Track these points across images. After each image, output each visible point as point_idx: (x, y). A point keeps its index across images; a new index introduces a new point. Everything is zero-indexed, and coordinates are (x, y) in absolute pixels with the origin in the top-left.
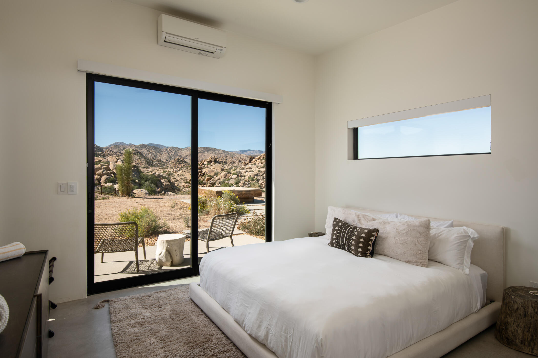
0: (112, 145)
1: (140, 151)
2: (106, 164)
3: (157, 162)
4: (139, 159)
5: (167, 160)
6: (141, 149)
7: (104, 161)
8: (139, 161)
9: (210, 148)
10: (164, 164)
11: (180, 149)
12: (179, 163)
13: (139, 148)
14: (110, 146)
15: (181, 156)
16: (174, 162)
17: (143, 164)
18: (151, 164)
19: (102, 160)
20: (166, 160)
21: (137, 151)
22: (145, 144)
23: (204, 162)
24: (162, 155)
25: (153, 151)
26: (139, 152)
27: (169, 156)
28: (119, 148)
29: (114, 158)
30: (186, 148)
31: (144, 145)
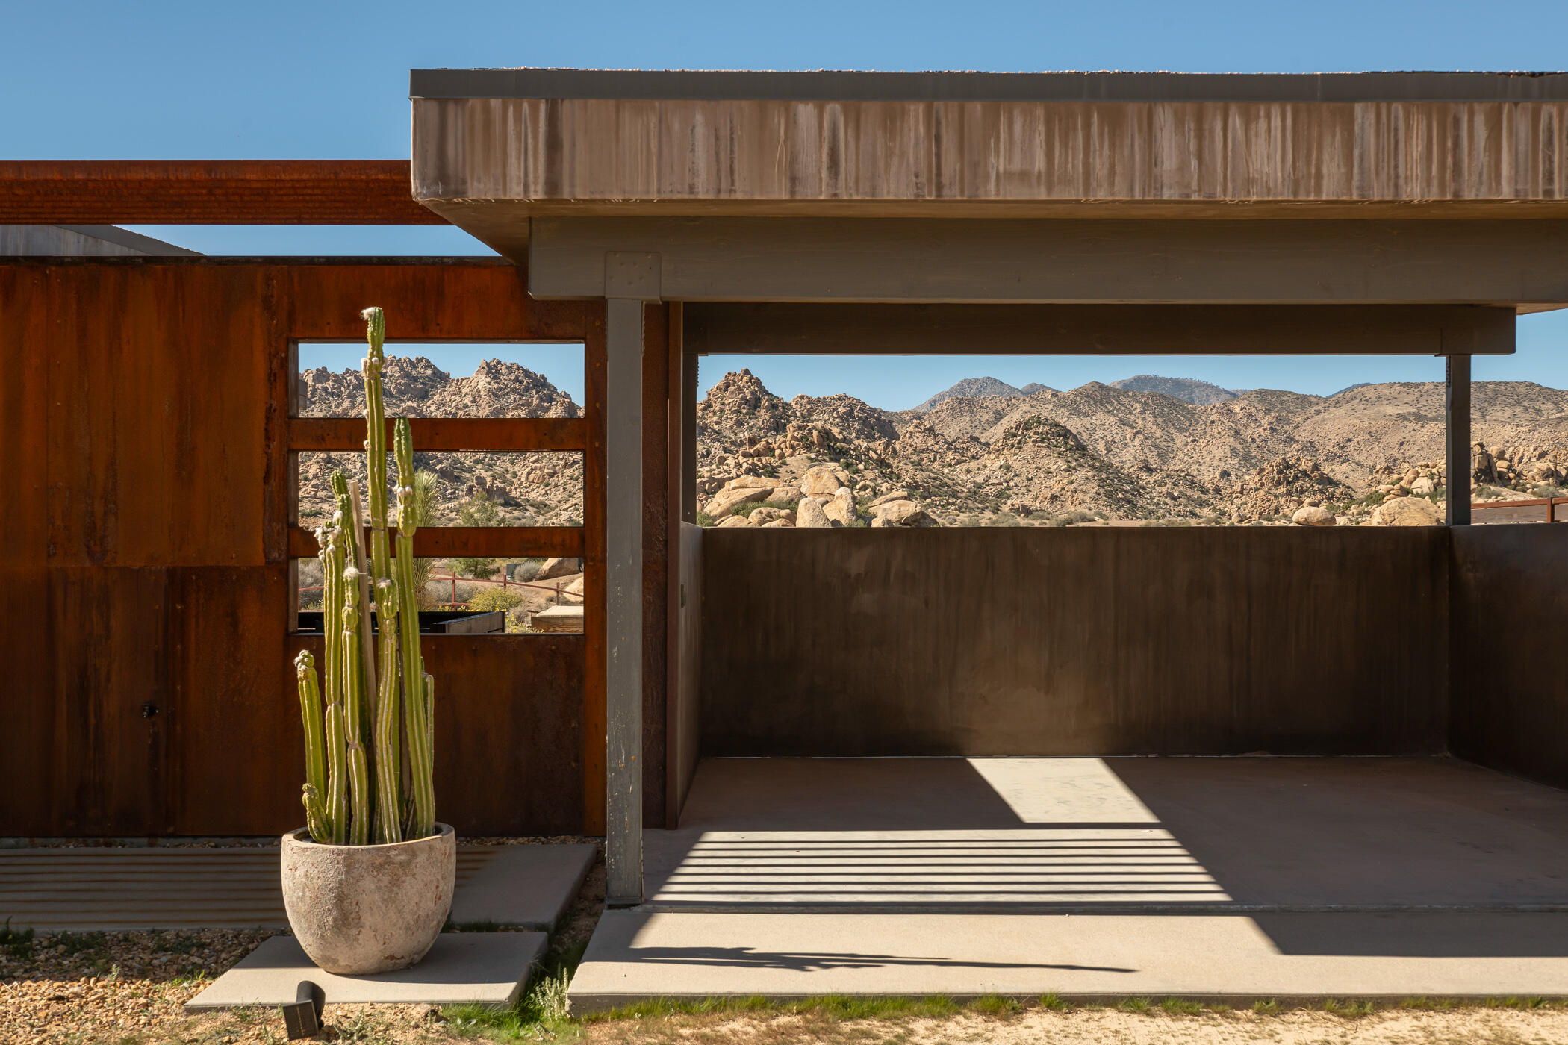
0: (942, 396)
1: (1075, 425)
2: (783, 512)
3: (1164, 490)
4: (1067, 470)
5: (1225, 474)
6: (1086, 415)
7: (782, 495)
8: (1065, 481)
9: (1497, 384)
10: (1205, 497)
11: (1304, 401)
12: (1289, 493)
13: (1076, 412)
14: (935, 401)
15: (1311, 447)
16: (1262, 485)
17: (1087, 498)
18: (1129, 502)
19: (770, 492)
20: (1217, 474)
21: (1057, 425)
22: (1107, 383)
23: (1411, 482)
24: (1202, 442)
25: (1151, 419)
26: (1066, 434)
27: (1239, 447)
28: (972, 413)
29: (826, 475)
30: (1345, 391)
31: (1101, 387)
